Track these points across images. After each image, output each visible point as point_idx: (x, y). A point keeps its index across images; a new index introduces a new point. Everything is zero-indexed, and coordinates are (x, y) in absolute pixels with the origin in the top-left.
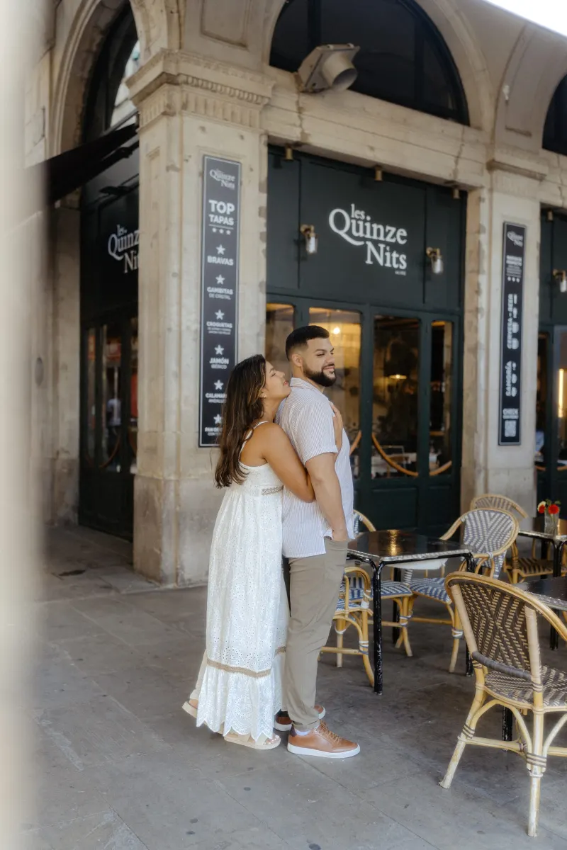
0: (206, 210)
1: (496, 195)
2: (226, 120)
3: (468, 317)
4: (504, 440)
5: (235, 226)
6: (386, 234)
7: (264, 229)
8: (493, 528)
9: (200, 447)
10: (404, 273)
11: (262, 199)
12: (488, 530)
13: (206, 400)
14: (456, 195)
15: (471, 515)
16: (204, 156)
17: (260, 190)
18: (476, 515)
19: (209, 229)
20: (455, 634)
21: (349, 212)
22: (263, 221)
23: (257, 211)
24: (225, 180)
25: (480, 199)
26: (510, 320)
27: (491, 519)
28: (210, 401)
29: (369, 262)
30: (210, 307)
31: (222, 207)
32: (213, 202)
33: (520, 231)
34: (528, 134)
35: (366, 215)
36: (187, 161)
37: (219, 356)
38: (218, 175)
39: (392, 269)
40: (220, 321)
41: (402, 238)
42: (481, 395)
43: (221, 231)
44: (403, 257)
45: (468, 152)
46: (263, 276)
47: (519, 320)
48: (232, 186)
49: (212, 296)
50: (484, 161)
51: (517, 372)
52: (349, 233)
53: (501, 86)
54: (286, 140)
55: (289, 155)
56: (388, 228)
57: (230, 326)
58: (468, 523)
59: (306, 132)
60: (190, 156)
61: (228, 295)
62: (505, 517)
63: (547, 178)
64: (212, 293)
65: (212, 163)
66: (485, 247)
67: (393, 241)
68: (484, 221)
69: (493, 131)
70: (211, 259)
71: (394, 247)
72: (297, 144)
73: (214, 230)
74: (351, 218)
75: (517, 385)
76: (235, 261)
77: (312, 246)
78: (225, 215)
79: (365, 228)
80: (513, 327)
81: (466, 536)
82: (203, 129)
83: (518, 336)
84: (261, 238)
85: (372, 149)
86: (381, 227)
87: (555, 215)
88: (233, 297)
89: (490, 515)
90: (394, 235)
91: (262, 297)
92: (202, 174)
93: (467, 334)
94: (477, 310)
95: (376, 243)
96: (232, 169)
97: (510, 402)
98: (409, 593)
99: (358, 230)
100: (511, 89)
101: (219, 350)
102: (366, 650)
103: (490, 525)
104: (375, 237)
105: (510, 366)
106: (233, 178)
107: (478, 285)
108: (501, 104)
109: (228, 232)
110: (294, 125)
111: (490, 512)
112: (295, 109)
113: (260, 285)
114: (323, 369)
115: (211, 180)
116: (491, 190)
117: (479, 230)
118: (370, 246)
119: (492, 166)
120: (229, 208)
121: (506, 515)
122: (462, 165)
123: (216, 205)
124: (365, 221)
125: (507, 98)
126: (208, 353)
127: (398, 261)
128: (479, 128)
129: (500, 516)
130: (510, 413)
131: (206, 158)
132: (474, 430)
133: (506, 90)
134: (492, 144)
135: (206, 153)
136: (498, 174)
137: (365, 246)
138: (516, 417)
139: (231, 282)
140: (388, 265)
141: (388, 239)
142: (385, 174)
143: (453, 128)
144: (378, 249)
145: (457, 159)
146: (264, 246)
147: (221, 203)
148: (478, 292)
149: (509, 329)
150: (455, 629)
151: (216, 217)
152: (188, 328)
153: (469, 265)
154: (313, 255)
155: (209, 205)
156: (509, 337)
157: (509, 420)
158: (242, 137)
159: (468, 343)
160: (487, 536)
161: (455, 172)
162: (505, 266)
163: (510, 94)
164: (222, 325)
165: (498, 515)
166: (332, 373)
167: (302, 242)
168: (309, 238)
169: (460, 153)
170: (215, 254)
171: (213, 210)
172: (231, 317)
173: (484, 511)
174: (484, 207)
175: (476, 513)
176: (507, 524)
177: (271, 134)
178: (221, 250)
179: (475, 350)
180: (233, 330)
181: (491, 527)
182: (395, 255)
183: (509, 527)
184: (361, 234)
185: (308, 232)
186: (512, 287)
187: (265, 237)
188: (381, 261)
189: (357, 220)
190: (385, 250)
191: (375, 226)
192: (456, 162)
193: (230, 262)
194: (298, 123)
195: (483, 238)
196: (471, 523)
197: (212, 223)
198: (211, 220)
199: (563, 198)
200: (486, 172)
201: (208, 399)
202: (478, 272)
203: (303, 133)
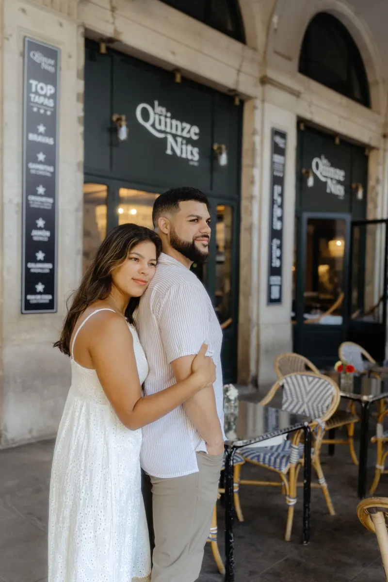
0: (27, 90)
1: (267, 105)
2: (46, 5)
3: (244, 203)
4: (271, 301)
5: (55, 107)
6: (183, 129)
7: (82, 114)
8: (313, 391)
9: (22, 313)
10: (196, 164)
11: (80, 86)
12: (307, 393)
13: (28, 270)
14: (237, 102)
15: (289, 379)
16: (25, 37)
17: (78, 77)
18: (294, 379)
19: (30, 108)
20: (289, 502)
21: (153, 107)
22: (81, 106)
23: (75, 97)
24: (46, 63)
25: (255, 108)
26: (276, 206)
27: (309, 383)
28: (32, 271)
29: (169, 152)
30: (31, 183)
31: (42, 89)
32: (34, 83)
33: (283, 135)
34: (289, 59)
35: (167, 111)
36: (8, 39)
37: (40, 229)
38: (38, 57)
39: (187, 160)
40: (41, 195)
41: (196, 134)
42: (255, 266)
43: (42, 111)
44: (196, 151)
45: (246, 67)
46: (80, 157)
47: (281, 206)
48: (52, 69)
49: (33, 172)
50: (258, 75)
51: (280, 247)
52: (153, 126)
53: (271, 16)
54: (101, 35)
55: (103, 49)
56: (185, 125)
57: (51, 200)
58: (286, 386)
59: (119, 29)
60: (11, 35)
61: (48, 172)
62: (323, 383)
63: (302, 96)
64: (34, 169)
65: (32, 46)
66: (258, 146)
67: (188, 136)
68: (258, 126)
69: (265, 53)
70: (32, 137)
71: (189, 141)
72: (110, 40)
73: (35, 109)
74: (155, 113)
75: (280, 258)
76: (55, 141)
77: (123, 134)
78: (45, 96)
79: (166, 123)
80: (278, 212)
81: (285, 398)
82: (24, 11)
83: (281, 219)
84: (79, 122)
85: (173, 53)
86: (179, 123)
87: (306, 126)
88: (54, 174)
89: (308, 380)
90: (189, 132)
91: (80, 176)
92: (23, 54)
93: (244, 216)
94: (252, 197)
95: (175, 136)
96: (52, 53)
97: (275, 271)
98: (242, 461)
99: (160, 124)
100: (279, 20)
101: (41, 223)
102: (215, 536)
103: (308, 389)
104: (174, 131)
105: (276, 242)
106: (52, 62)
107: (253, 177)
108: (272, 31)
109: (49, 113)
110: (107, 22)
111: (307, 376)
112: (108, 7)
113: (78, 164)
114: (194, 240)
115: (31, 61)
116: (263, 101)
117: (254, 133)
118: (170, 139)
119: (264, 81)
120: (49, 90)
121: (326, 381)
122: (243, 78)
123: (36, 86)
124: (166, 117)
125: (276, 26)
126: (30, 225)
127: (192, 154)
128: (255, 49)
129: (318, 382)
130: (275, 279)
131: (27, 39)
132: (249, 294)
133: (275, 19)
134: (264, 63)
135: (27, 35)
136: (268, 88)
137: (165, 139)
138: (279, 283)
139: (51, 160)
140: (184, 156)
141: (185, 134)
142: (183, 78)
143: (236, 45)
144: (176, 141)
145: (239, 71)
146: (81, 129)
147: (41, 84)
148: (252, 182)
149: (275, 214)
150: (289, 497)
151: (37, 97)
152: (10, 201)
153: (246, 160)
154: (124, 142)
155: (30, 86)
156: (275, 219)
157: (275, 285)
158: (61, 25)
159: (244, 224)
160: (306, 400)
161: (237, 82)
162: (273, 163)
163: (278, 24)
164: (44, 199)
165: (316, 380)
166: (205, 246)
167: (114, 130)
168: (121, 126)
169: (241, 66)
170: (36, 132)
171: (34, 89)
172: (51, 192)
173: (302, 376)
174: (258, 113)
175: (293, 377)
176: (327, 389)
177: (87, 26)
178: (42, 129)
179: (250, 229)
180: (54, 205)
181: (310, 391)
182: (190, 148)
183: (330, 392)
184: (162, 128)
185: (119, 122)
186: (277, 180)
187: (82, 121)
188: (178, 152)
189: (160, 115)
190: (182, 144)
191: (174, 122)
192: (238, 74)
193: (50, 141)
194: (111, 20)
195: (257, 139)
196: (289, 386)
197: (33, 102)
198: (32, 100)
199: (311, 113)
200: (259, 85)
201: (30, 269)
202: (253, 166)
203: (115, 31)
